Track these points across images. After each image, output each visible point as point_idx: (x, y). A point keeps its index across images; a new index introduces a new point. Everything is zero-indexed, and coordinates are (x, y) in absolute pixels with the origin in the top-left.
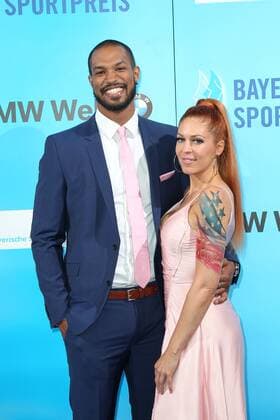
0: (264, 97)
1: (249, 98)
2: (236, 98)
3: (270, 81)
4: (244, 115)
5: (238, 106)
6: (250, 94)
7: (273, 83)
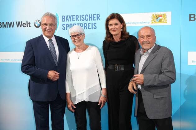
0: (70, 21)
1: (66, 21)
2: (63, 21)
3: (72, 16)
4: (65, 26)
5: (63, 24)
6: (67, 20)
7: (73, 17)
